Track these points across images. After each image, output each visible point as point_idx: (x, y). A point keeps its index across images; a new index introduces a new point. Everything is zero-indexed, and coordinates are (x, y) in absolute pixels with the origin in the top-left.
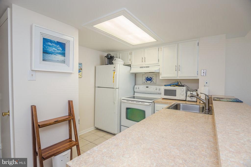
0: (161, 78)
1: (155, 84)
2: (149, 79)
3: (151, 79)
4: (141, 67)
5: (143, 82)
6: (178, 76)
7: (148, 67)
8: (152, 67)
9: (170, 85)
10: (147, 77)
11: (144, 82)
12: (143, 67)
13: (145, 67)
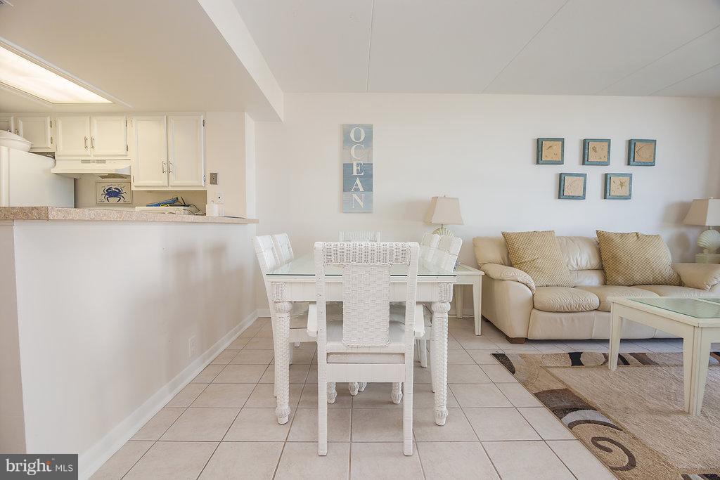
0: (135, 189)
1: (129, 205)
2: (112, 193)
3: (118, 193)
4: (84, 161)
5: (99, 200)
6: (170, 184)
7: (104, 161)
8: (112, 161)
9: (158, 205)
10: (110, 189)
11: (102, 201)
12: (88, 162)
13: (93, 162)
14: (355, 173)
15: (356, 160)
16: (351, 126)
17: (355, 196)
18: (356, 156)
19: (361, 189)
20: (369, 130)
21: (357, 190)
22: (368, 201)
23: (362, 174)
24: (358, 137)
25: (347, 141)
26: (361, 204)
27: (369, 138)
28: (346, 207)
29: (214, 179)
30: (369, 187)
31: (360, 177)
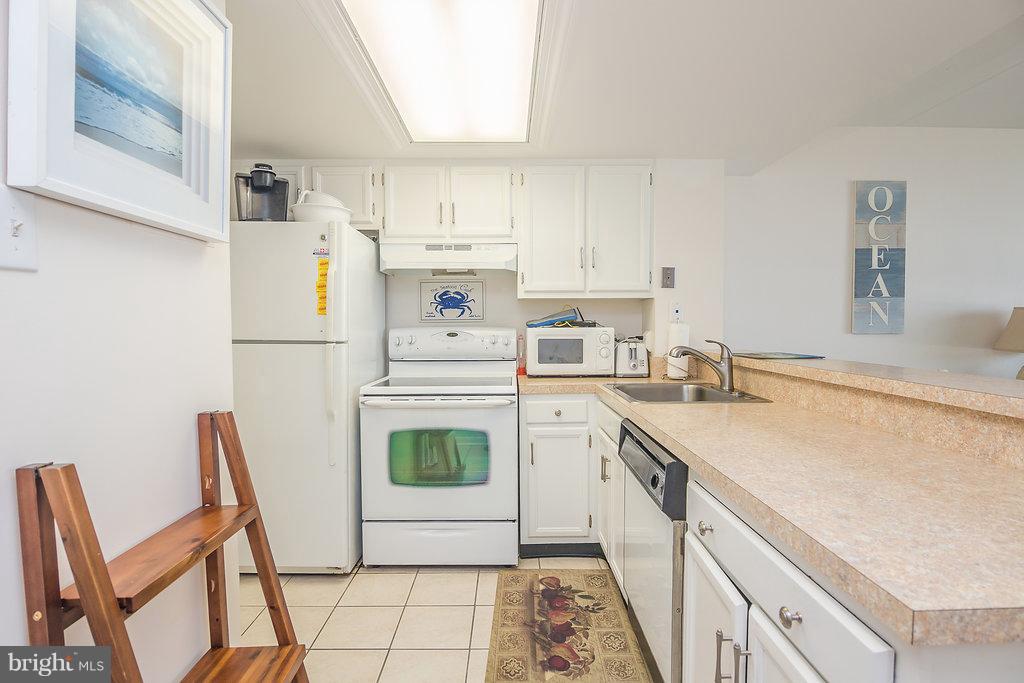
0: (521, 295)
1: (480, 321)
2: (450, 301)
3: (461, 301)
4: (429, 247)
5: (424, 314)
7: (468, 247)
8: (483, 247)
9: (552, 324)
10: (445, 293)
11: (430, 315)
12: (439, 247)
13: (449, 247)
14: (875, 265)
15: (877, 242)
16: (870, 184)
17: (874, 304)
18: (877, 236)
19: (885, 293)
20: (900, 191)
21: (878, 294)
22: (897, 313)
23: (887, 267)
24: (880, 203)
25: (862, 211)
26: (885, 318)
27: (899, 207)
28: (858, 323)
29: (668, 277)
30: (897, 290)
31: (883, 272)
